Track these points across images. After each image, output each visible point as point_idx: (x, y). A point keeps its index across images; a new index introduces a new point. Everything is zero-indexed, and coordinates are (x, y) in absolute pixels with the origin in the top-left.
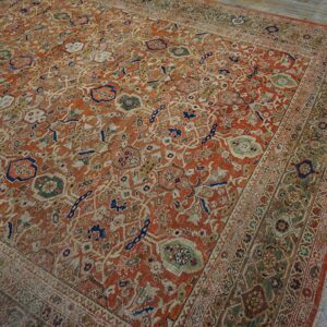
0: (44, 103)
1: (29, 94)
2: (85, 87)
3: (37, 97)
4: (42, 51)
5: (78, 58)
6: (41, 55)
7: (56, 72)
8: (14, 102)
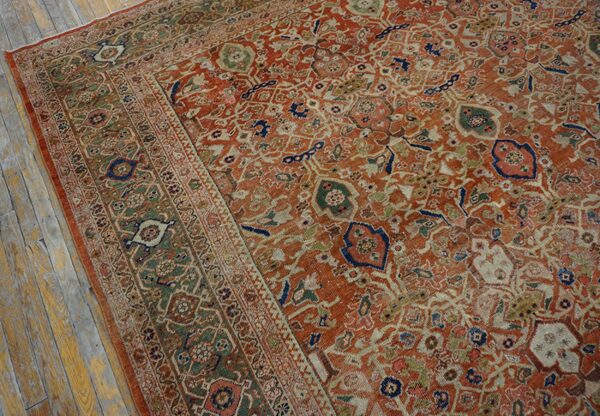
2: (544, 191)
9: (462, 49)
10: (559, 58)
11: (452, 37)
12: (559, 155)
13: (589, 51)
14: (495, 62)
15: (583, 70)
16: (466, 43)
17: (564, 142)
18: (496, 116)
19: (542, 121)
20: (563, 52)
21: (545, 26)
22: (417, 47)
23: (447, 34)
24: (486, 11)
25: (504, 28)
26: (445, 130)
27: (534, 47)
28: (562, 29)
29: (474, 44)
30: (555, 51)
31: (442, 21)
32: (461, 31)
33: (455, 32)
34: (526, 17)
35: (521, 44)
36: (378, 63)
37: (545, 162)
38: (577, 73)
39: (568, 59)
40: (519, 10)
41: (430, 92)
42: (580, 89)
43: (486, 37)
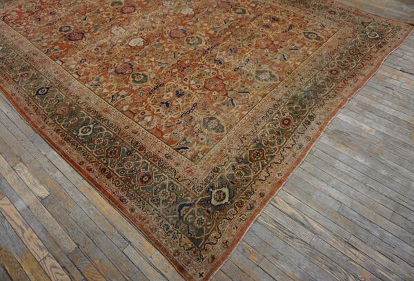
0: (163, 9)
1: (172, 14)
2: (137, 14)
3: (167, 12)
4: (161, 41)
5: (136, 33)
6: (163, 38)
7: (154, 25)
8: (181, 11)
15: (151, 66)
20: (160, 71)
26: (207, 34)
28: (161, 81)
30: (163, 72)
34: (180, 86)
41: (217, 45)
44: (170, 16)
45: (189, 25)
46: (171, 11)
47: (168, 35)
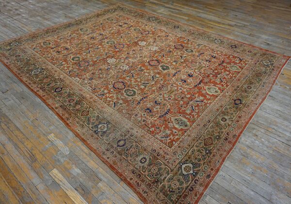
0: (129, 63)
2: (146, 59)
3: (126, 60)
5: (144, 48)
6: (128, 45)
7: (134, 52)
8: (116, 61)
9: (175, 83)
10: (145, 87)
11: (180, 86)
12: (144, 66)
13: (136, 91)
14: (164, 82)
15: (138, 85)
16: (174, 85)
17: (142, 68)
18: (160, 68)
19: (148, 71)
20: (144, 89)
21: (151, 96)
22: (188, 81)
23: (182, 87)
24: (172, 97)
25: (164, 92)
26: (172, 64)
27: (153, 89)
28: (145, 96)
29: (172, 85)
30: (146, 89)
31: (185, 90)
32: (178, 88)
33: (179, 88)
34: (158, 98)
35: (158, 89)
36: (197, 74)
37: (147, 64)
38: (140, 84)
39: (142, 87)
40: (161, 100)
41: (180, 71)
42: (139, 80)
43: (169, 88)
44: (123, 58)
45: (112, 51)
46: (123, 61)
47: (125, 46)
